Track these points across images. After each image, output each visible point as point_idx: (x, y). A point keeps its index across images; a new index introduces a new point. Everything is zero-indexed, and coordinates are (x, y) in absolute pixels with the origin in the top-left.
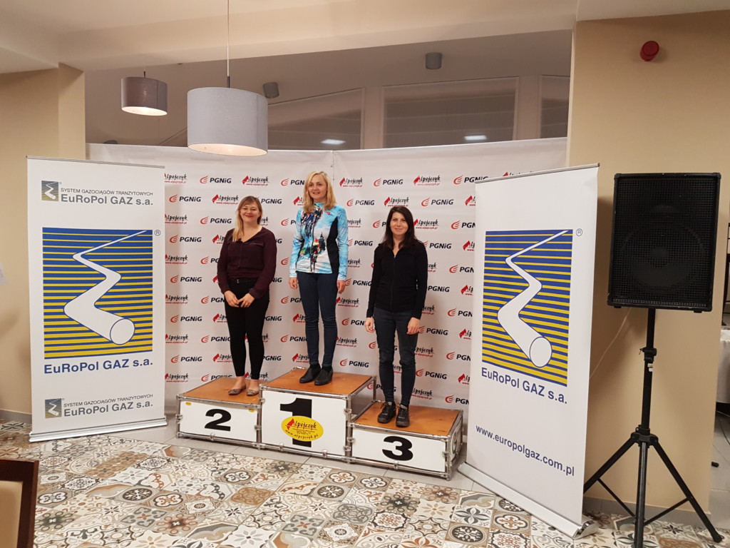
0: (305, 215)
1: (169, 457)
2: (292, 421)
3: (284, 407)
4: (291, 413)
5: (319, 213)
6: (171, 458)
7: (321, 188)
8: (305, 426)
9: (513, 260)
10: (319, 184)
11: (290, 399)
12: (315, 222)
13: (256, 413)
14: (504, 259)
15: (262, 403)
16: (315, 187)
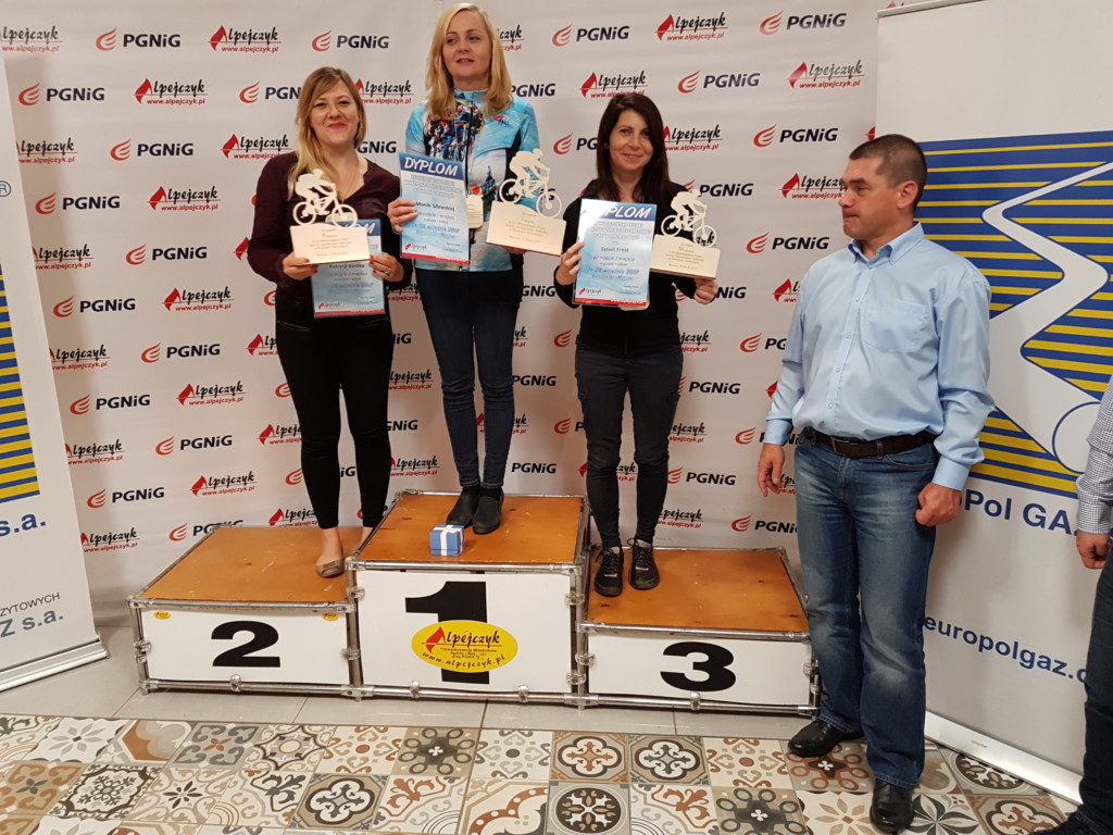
0: (435, 124)
1: (142, 763)
2: (440, 633)
3: (414, 605)
4: (435, 616)
5: (474, 122)
6: (150, 764)
7: (478, 49)
8: (472, 640)
9: (1008, 214)
10: (472, 37)
11: (430, 584)
12: (469, 143)
13: (342, 622)
14: (979, 211)
15: (356, 601)
16: (463, 44)
